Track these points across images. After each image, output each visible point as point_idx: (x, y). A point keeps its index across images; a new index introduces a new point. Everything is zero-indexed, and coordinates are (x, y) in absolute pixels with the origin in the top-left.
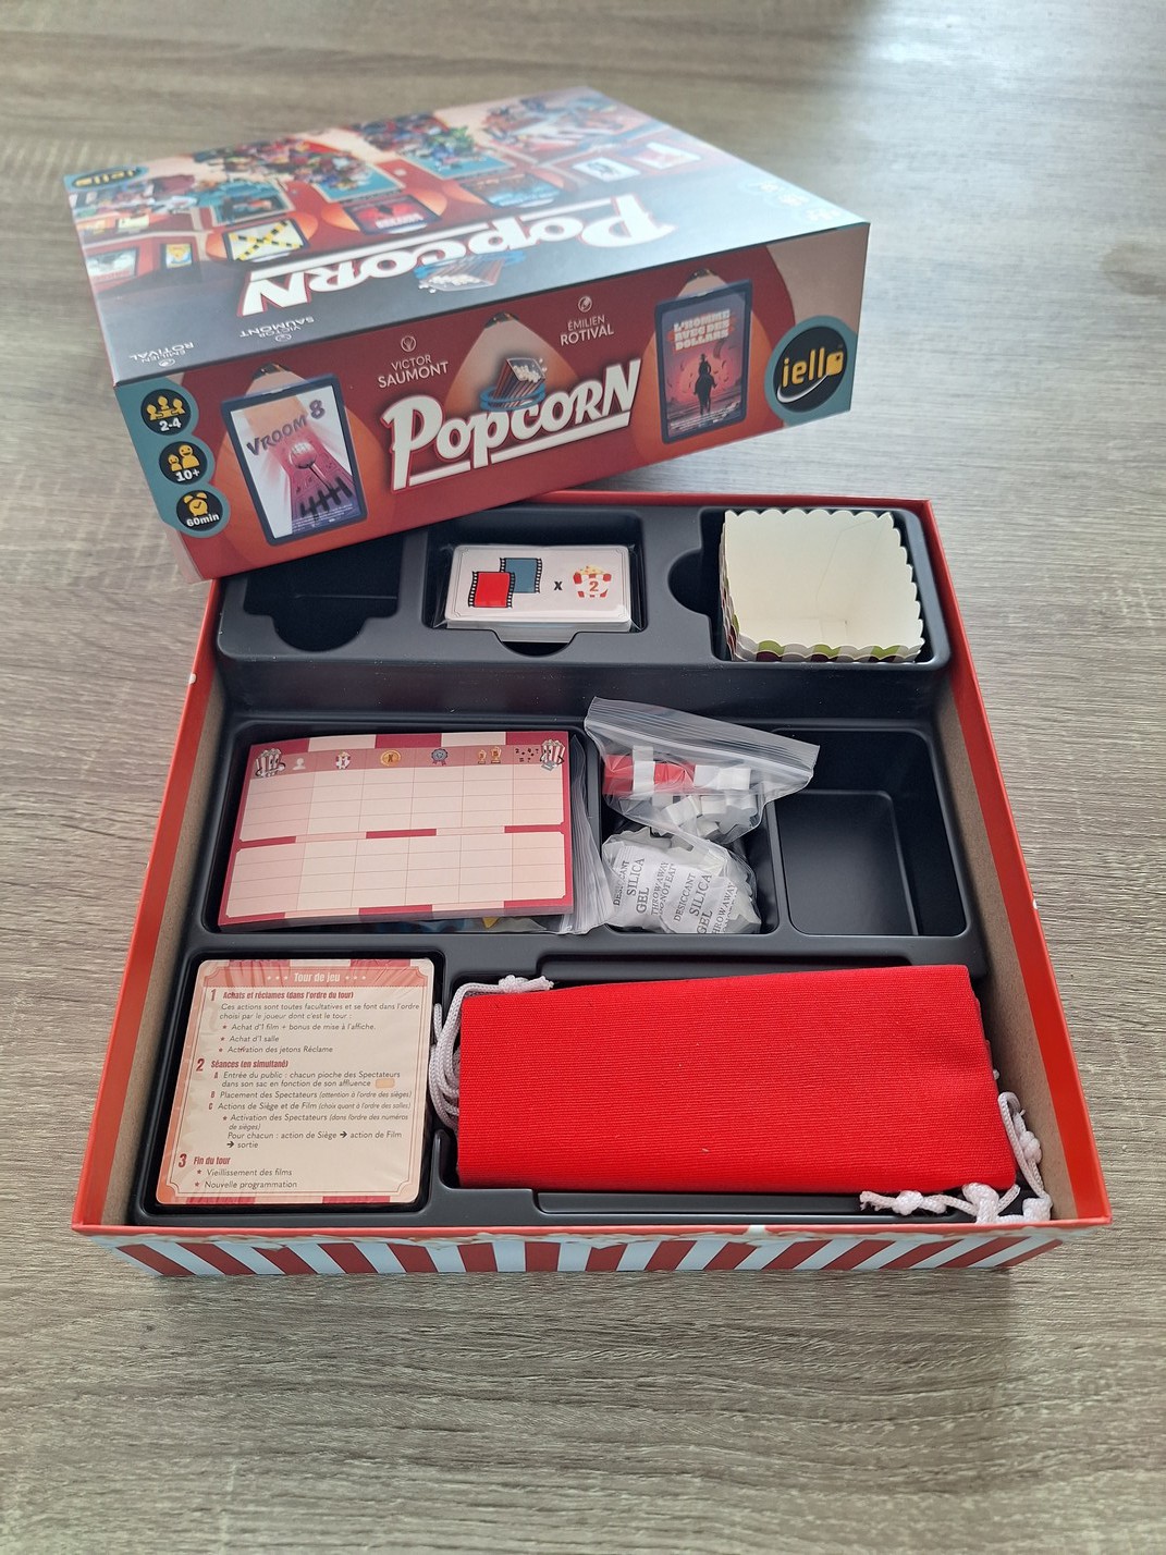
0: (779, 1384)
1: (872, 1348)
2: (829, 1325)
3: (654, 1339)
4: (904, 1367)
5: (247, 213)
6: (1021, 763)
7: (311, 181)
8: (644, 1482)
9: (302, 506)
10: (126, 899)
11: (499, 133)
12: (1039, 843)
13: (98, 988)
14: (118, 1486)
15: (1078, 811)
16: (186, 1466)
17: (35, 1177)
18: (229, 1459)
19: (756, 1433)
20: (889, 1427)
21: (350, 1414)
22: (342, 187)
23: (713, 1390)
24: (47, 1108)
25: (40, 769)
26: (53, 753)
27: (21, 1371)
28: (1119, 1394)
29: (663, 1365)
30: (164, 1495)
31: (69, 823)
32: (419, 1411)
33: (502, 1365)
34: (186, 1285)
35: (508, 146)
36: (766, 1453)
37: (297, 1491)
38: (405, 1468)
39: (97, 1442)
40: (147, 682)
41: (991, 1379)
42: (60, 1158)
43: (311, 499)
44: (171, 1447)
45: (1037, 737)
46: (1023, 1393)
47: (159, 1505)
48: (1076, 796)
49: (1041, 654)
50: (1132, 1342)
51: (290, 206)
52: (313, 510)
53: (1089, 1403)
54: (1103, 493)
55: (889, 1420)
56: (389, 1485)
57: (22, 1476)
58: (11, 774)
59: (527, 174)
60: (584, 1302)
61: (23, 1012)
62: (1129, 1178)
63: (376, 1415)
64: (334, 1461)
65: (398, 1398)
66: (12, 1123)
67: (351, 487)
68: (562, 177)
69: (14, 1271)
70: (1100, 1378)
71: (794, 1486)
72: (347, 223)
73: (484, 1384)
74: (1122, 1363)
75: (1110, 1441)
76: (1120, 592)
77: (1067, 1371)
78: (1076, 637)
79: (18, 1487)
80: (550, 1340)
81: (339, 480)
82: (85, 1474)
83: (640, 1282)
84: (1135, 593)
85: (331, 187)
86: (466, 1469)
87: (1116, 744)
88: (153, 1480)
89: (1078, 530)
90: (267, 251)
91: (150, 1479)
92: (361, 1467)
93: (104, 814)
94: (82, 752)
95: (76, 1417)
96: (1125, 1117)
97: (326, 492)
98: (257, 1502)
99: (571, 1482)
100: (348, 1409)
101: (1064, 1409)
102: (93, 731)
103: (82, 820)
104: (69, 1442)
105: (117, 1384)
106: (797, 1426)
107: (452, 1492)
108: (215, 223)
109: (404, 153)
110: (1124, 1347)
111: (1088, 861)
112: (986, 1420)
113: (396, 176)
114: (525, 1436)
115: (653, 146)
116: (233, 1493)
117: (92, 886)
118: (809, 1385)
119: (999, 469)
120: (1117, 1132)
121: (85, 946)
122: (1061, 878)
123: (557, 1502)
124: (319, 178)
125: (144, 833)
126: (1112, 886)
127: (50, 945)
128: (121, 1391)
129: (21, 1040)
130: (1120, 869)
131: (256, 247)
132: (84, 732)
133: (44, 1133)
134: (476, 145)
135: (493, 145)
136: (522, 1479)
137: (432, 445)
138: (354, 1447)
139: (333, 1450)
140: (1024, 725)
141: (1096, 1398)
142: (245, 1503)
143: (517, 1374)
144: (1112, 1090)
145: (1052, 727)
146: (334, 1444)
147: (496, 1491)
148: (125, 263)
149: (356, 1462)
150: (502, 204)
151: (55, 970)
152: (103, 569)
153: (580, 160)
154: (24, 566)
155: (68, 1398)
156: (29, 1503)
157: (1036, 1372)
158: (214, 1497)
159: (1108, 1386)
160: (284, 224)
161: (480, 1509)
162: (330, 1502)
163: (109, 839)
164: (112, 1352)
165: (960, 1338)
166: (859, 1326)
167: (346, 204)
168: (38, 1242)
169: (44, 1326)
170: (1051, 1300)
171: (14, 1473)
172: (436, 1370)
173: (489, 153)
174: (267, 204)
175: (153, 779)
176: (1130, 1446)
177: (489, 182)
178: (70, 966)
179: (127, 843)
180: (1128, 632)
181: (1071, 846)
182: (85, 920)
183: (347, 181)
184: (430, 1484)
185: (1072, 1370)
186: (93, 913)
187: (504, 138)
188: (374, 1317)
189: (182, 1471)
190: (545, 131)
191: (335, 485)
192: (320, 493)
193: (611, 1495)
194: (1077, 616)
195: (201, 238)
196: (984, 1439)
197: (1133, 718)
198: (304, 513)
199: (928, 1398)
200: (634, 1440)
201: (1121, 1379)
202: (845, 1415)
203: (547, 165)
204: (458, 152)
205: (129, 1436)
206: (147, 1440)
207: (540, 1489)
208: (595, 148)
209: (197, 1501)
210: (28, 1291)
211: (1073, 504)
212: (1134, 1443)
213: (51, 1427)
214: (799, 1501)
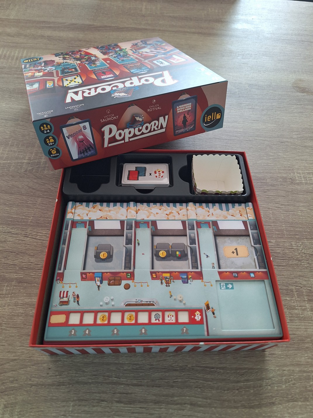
0: (209, 381)
1: (233, 371)
2: (222, 366)
3: (178, 370)
4: (241, 376)
5: (68, 72)
6: (270, 219)
7: (85, 64)
8: (176, 407)
9: (81, 152)
10: (41, 256)
11: (135, 51)
12: (275, 240)
13: (34, 280)
14: (42, 410)
15: (285, 231)
16: (60, 404)
17: (19, 330)
18: (70, 402)
19: (203, 394)
20: (237, 392)
21: (101, 390)
22: (93, 66)
23: (193, 383)
24: (22, 311)
25: (18, 221)
26: (21, 217)
27: (17, 380)
28: (294, 383)
29: (180, 376)
30: (54, 412)
31: (26, 236)
32: (119, 389)
33: (139, 377)
34: (59, 357)
35: (137, 55)
36: (206, 399)
37: (88, 410)
38: (115, 404)
39: (37, 398)
40: (45, 198)
41: (262, 379)
42: (25, 324)
43: (83, 150)
44: (55, 399)
45: (274, 212)
46: (270, 383)
47: (53, 414)
48: (284, 227)
49: (275, 190)
50: (298, 369)
51: (79, 71)
52: (83, 153)
53: (287, 385)
54: (292, 147)
55: (237, 390)
56: (111, 408)
57: (17, 407)
58: (10, 223)
59: (141, 64)
60: (160, 360)
61: (15, 286)
62: (297, 327)
63: (108, 390)
64: (97, 402)
65: (113, 386)
66: (13, 315)
67: (93, 147)
68: (150, 64)
69: (14, 354)
70: (290, 379)
71: (213, 407)
72: (94, 77)
73: (135, 382)
74: (295, 375)
75: (292, 395)
76: (296, 173)
77: (282, 377)
78: (284, 185)
79: (17, 410)
80: (151, 370)
81: (90, 145)
82: (34, 407)
83: (173, 355)
84: (299, 173)
85: (90, 65)
86: (131, 404)
87: (294, 214)
88: (51, 408)
89: (285, 156)
90: (73, 84)
91: (50, 408)
92: (104, 404)
93: (35, 233)
94: (29, 217)
95: (31, 392)
96: (296, 311)
97: (87, 148)
98: (78, 413)
99: (157, 407)
100: (100, 389)
101: (281, 387)
102: (31, 211)
103: (29, 235)
104: (29, 398)
105: (41, 383)
106: (214, 392)
107: (127, 410)
108: (60, 75)
109: (109, 56)
110: (296, 371)
111: (287, 244)
112: (261, 390)
113: (107, 63)
114: (145, 395)
115: (174, 56)
116: (71, 411)
117: (32, 253)
118: (217, 381)
119: (265, 140)
120: (294, 315)
121: (30, 269)
122: (280, 249)
123: (153, 412)
124: (87, 63)
125: (45, 238)
126: (293, 251)
127: (21, 268)
128: (42, 385)
129: (15, 293)
130: (295, 246)
131: (70, 83)
132: (29, 211)
133: (21, 318)
134: (128, 54)
135: (133, 54)
136: (145, 406)
137: (114, 136)
138: (102, 399)
139: (97, 399)
140: (271, 209)
141: (289, 384)
142: (75, 413)
143: (143, 379)
144: (293, 304)
145: (278, 209)
146: (97, 398)
147: (138, 409)
148: (36, 86)
149: (103, 403)
150: (134, 72)
151: (23, 275)
152: (33, 167)
153: (155, 60)
154: (12, 167)
155: (29, 387)
156: (20, 414)
157: (274, 377)
158: (67, 412)
159: (292, 381)
160: (78, 76)
161: (135, 414)
162: (96, 413)
163: (36, 240)
164: (40, 375)
165: (255, 369)
166: (229, 366)
167: (94, 71)
168: (20, 346)
169: (22, 368)
170: (277, 359)
171: (15, 407)
172: (123, 378)
173: (132, 57)
174: (73, 70)
175: (47, 224)
176: (297, 396)
177: (131, 65)
178: (27, 274)
179: (41, 241)
180: (298, 184)
181: (283, 241)
182: (30, 262)
183: (94, 64)
184: (122, 408)
185: (283, 376)
186: (32, 260)
187: (136, 52)
188: (107, 365)
189: (59, 405)
190: (146, 50)
191: (89, 146)
192: (85, 148)
193: (167, 410)
194: (285, 179)
195: (56, 79)
196: (260, 394)
197: (299, 207)
198: (81, 153)
199: (247, 384)
200: (173, 396)
201: (295, 379)
202: (226, 389)
203: (146, 61)
204: (124, 56)
205: (45, 397)
206: (49, 398)
207: (149, 409)
208: (159, 56)
209: (62, 413)
210: (18, 359)
211: (284, 150)
212: (298, 395)
213: (25, 395)
214: (215, 411)
